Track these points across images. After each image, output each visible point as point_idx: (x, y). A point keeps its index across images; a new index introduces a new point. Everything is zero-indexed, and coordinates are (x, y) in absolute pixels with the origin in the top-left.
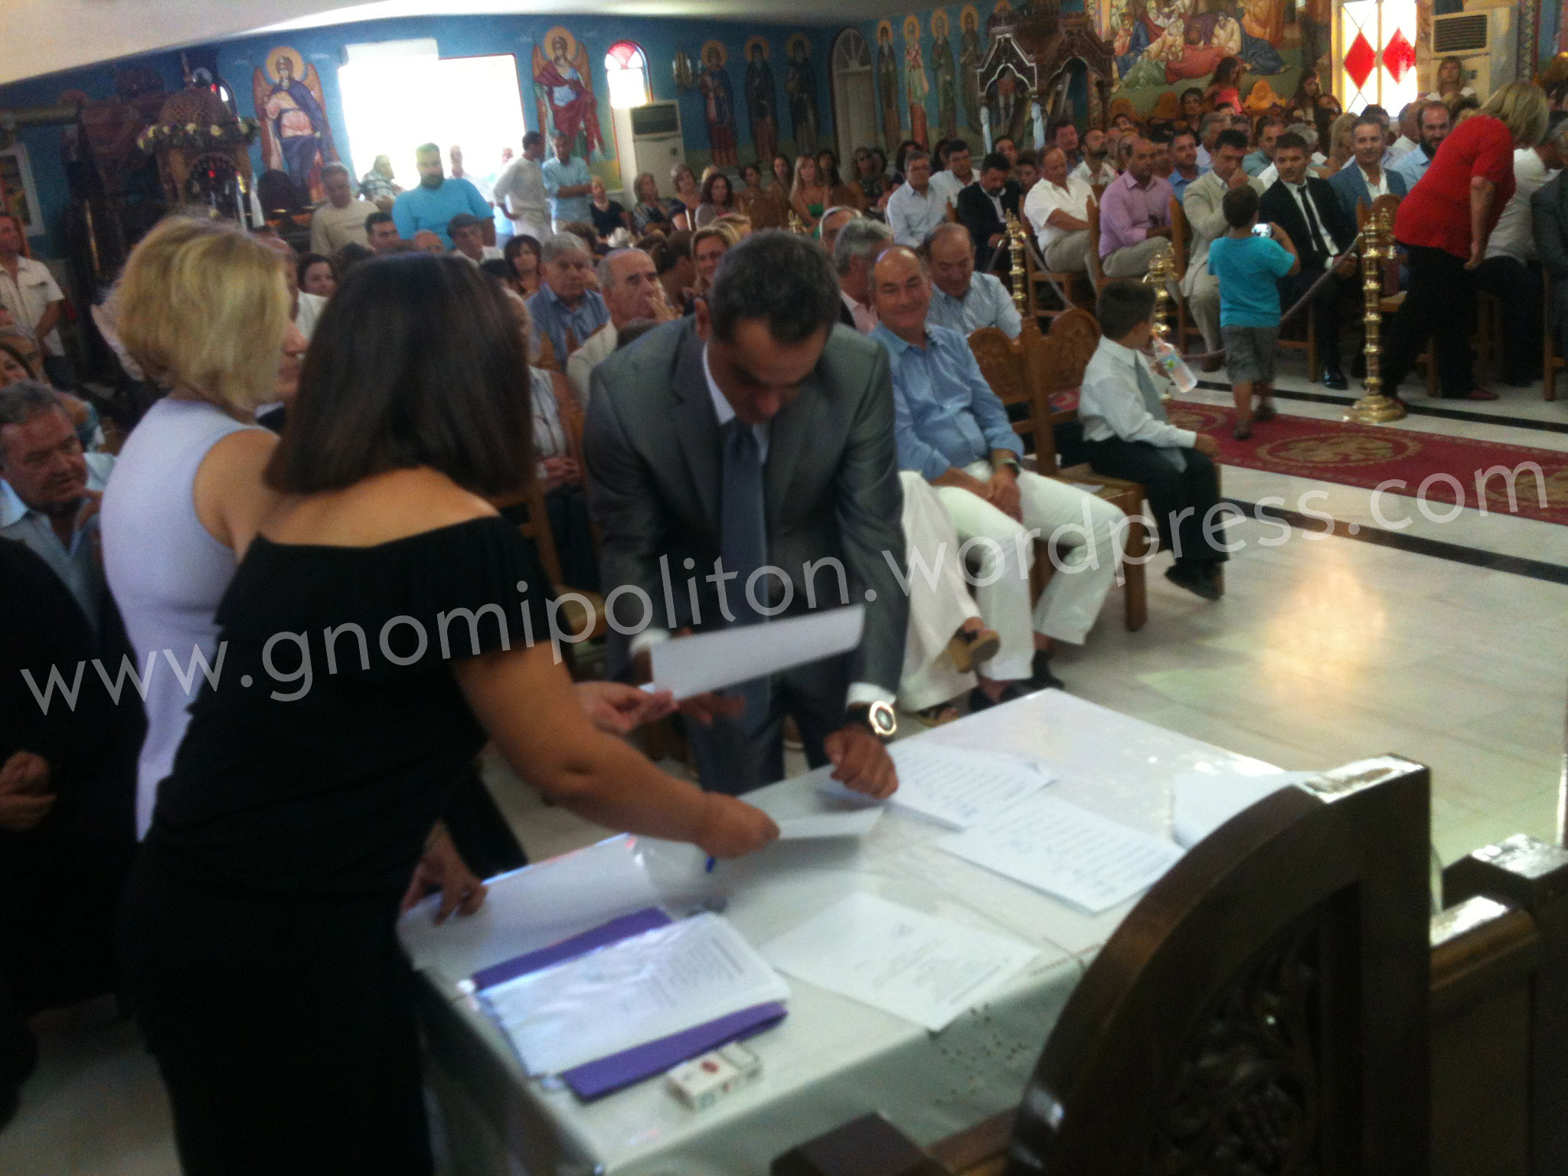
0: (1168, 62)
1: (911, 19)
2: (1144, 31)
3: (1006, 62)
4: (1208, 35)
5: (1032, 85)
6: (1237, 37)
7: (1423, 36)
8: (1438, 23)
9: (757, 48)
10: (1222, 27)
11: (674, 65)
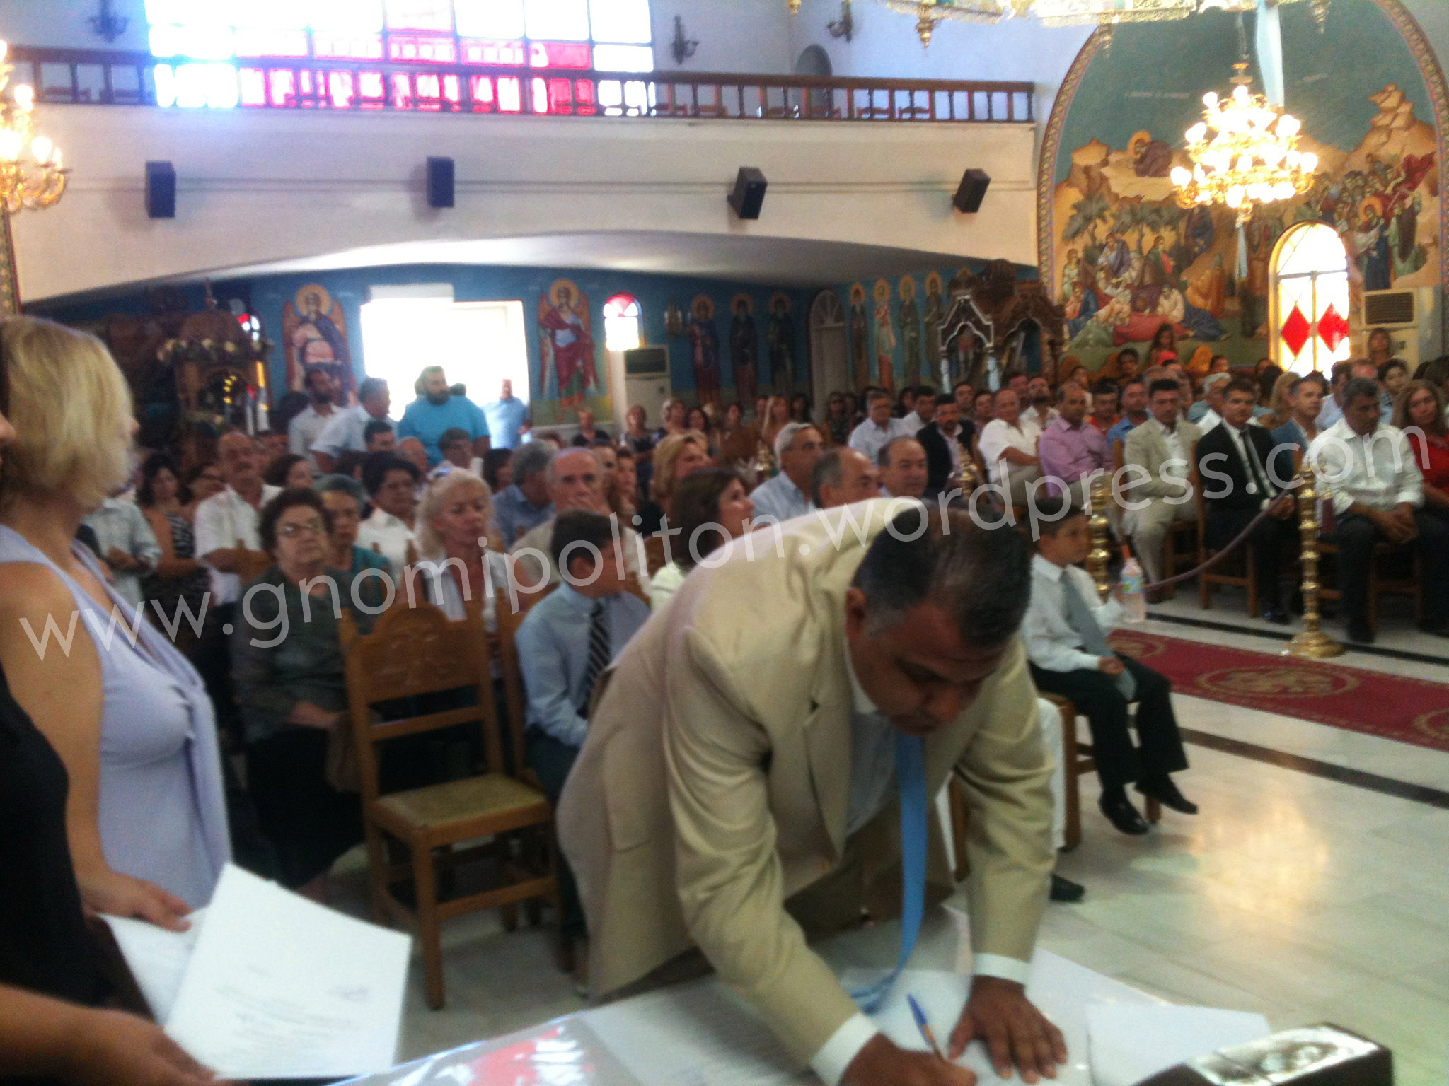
0: (1116, 327)
1: (881, 283)
2: (1093, 299)
3: (966, 320)
4: (1154, 304)
5: (989, 341)
6: (1180, 306)
7: (1355, 311)
8: (1369, 299)
9: (742, 303)
10: (1167, 297)
11: (666, 315)
